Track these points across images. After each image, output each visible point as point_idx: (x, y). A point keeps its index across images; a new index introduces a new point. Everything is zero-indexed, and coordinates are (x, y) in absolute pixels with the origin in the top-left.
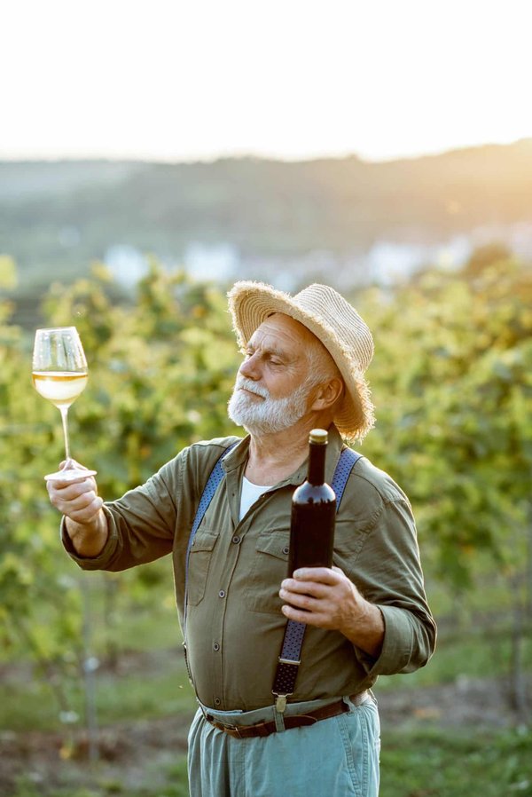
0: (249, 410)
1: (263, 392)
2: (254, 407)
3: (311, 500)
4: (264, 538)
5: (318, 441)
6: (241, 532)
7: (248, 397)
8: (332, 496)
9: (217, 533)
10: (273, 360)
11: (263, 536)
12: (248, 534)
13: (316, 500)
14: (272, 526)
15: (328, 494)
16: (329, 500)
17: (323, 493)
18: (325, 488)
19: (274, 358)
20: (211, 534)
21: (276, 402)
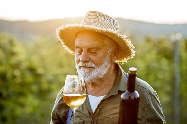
0: (90, 75)
1: (93, 65)
2: (92, 73)
3: (130, 98)
4: (107, 119)
5: (133, 73)
6: (95, 117)
7: (88, 70)
8: (138, 95)
9: (83, 119)
10: (93, 52)
11: (106, 118)
12: (98, 118)
13: (132, 97)
14: (108, 113)
15: (137, 95)
16: (137, 97)
17: (135, 95)
18: (136, 93)
19: (93, 51)
20: (80, 119)
21: (99, 67)
